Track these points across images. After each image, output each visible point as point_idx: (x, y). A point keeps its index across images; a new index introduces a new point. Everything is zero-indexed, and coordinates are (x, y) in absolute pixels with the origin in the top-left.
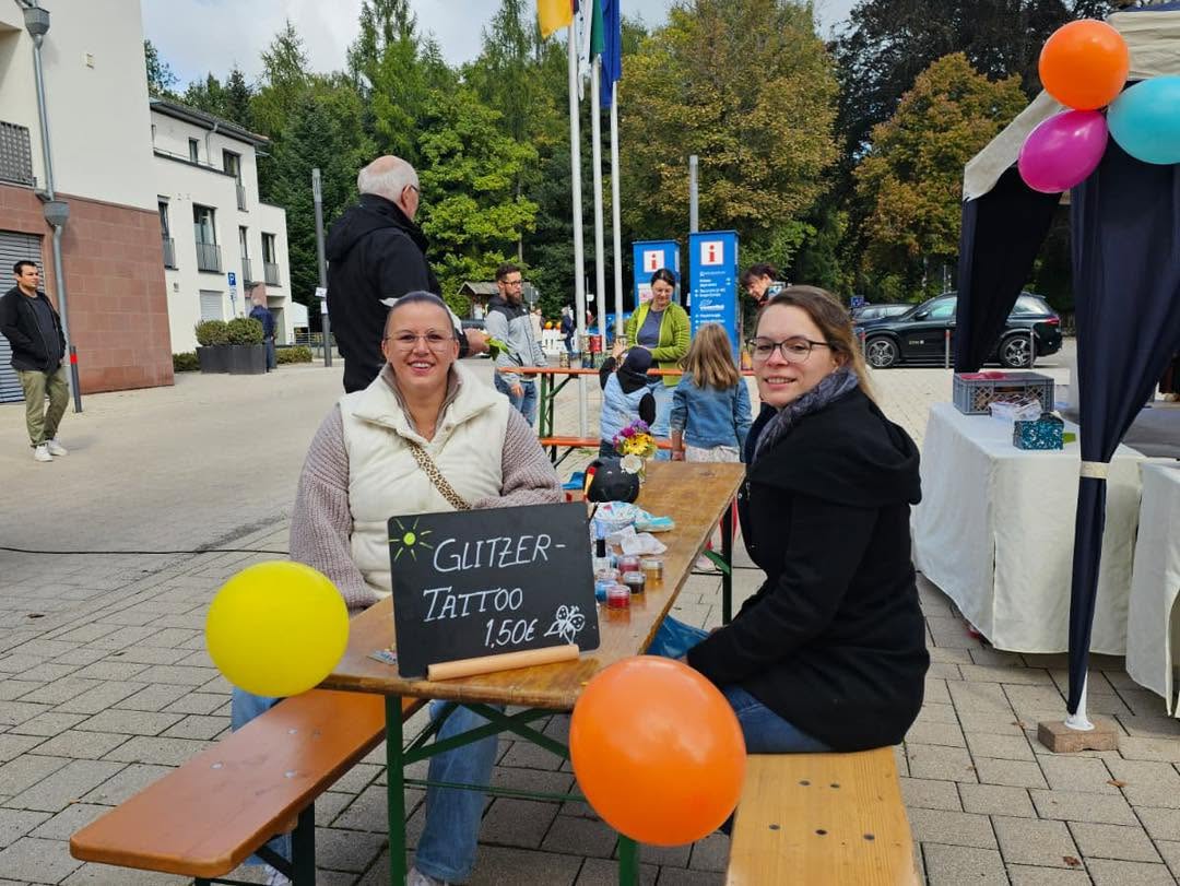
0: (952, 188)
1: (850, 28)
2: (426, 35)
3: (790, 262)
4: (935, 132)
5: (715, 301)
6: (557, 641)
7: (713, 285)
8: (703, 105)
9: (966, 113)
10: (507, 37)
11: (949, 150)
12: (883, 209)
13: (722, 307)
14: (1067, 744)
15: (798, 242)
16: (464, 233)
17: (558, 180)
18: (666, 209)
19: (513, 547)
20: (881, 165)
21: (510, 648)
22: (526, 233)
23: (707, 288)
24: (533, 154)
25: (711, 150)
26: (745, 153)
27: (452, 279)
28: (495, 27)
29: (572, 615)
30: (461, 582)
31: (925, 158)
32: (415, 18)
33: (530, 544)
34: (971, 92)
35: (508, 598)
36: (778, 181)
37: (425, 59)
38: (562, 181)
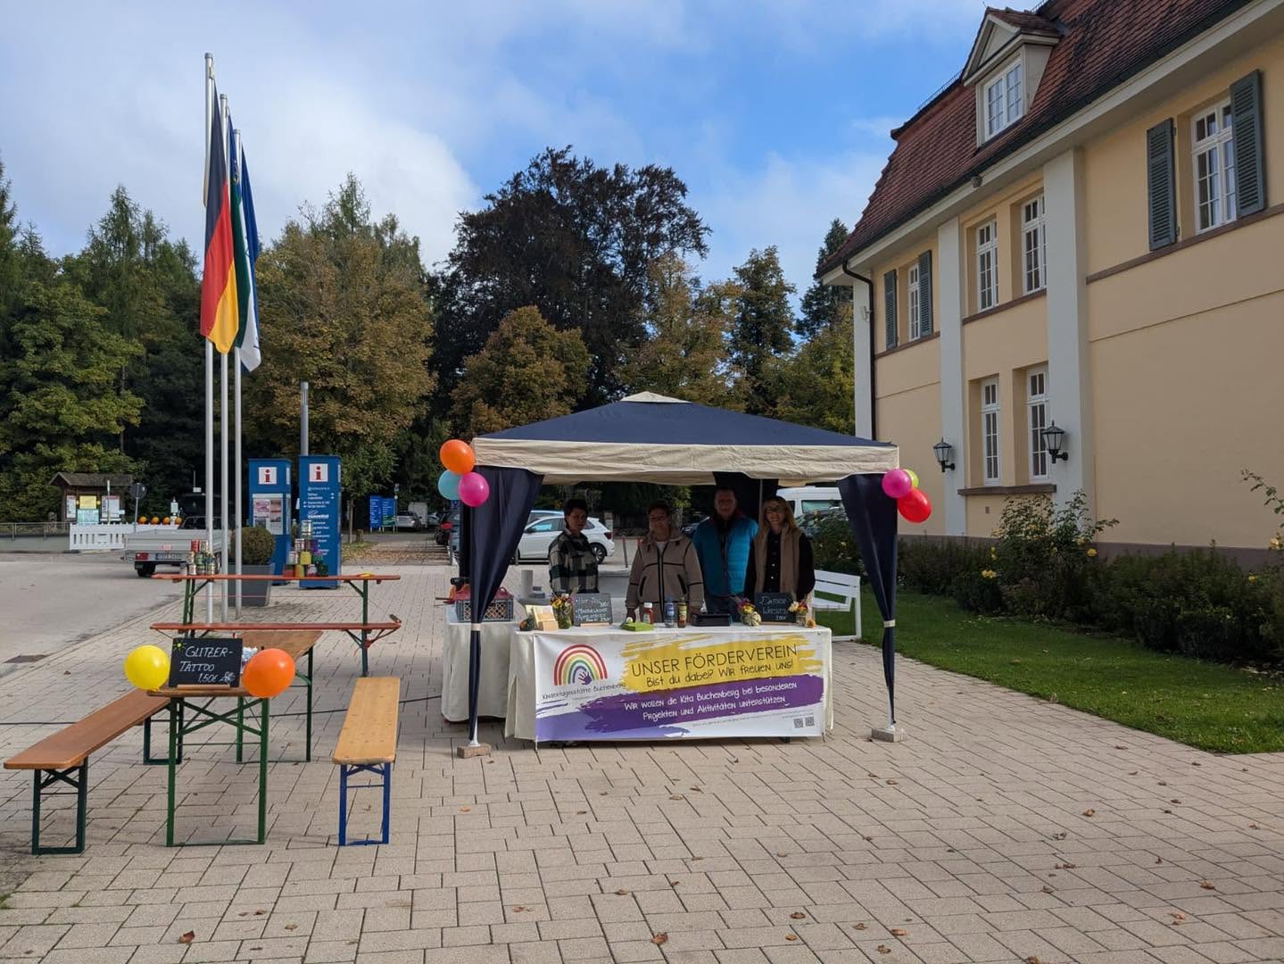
0: (530, 413)
1: (449, 268)
2: (25, 226)
3: (395, 468)
4: (515, 368)
5: (321, 511)
6: (223, 683)
7: (321, 498)
8: (314, 336)
9: (540, 355)
10: (117, 239)
11: (527, 383)
12: (475, 428)
13: (327, 516)
14: (470, 754)
15: (405, 448)
16: (60, 424)
17: (165, 376)
18: (278, 421)
19: (214, 651)
20: (473, 389)
21: (207, 683)
22: (128, 425)
23: (314, 500)
24: (141, 350)
25: (322, 374)
26: (352, 379)
27: (41, 470)
28: (103, 227)
29: (230, 675)
30: (194, 660)
31: (507, 389)
32: (13, 209)
33: (220, 651)
34: (543, 338)
35: (209, 667)
36: (380, 402)
37: (24, 249)
38: (170, 377)
